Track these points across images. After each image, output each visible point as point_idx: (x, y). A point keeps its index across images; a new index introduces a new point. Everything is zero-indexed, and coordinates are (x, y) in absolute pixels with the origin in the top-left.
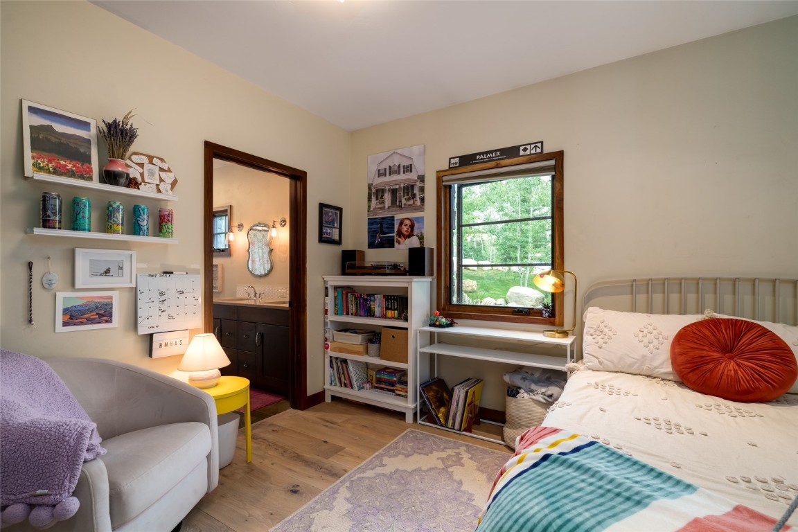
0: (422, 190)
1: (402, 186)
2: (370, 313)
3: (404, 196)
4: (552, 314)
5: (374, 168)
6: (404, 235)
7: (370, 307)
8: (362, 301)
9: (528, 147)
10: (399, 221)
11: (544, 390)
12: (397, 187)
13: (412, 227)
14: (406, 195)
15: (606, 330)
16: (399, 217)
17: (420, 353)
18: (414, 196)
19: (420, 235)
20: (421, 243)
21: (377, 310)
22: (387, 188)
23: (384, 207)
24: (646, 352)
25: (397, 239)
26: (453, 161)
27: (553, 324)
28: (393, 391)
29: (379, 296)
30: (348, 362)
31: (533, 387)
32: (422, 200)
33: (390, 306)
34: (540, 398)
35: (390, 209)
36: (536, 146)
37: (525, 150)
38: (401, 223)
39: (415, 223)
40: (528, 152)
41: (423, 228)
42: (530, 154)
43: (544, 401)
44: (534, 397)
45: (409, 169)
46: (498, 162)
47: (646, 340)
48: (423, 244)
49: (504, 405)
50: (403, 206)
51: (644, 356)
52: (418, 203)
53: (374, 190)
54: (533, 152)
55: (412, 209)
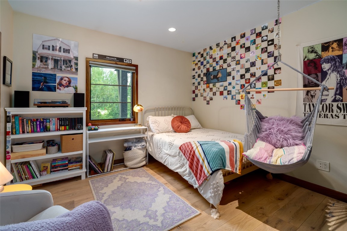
0: (76, 64)
1: (62, 59)
2: (46, 129)
3: (64, 65)
4: (134, 120)
5: (39, 43)
6: (63, 85)
7: (46, 126)
8: (38, 123)
9: (127, 60)
10: (60, 78)
11: (140, 144)
12: (59, 59)
13: (70, 82)
14: (65, 64)
15: (157, 122)
16: (59, 75)
17: (89, 144)
18: (71, 66)
19: (75, 86)
20: (75, 90)
21: (52, 127)
22: (50, 57)
23: (48, 68)
24: (167, 126)
25: (58, 87)
26: (95, 55)
27: (135, 123)
28: (67, 169)
29: (54, 119)
30: (31, 162)
31: (136, 145)
32: (77, 69)
33: (63, 124)
34: (140, 147)
35: (52, 70)
36: (129, 61)
37: (126, 61)
38: (62, 79)
39: (72, 80)
40: (127, 62)
41: (77, 83)
42: (127, 63)
43: (141, 148)
44: (138, 148)
45: (67, 51)
46: (116, 62)
47: (166, 123)
48: (77, 92)
49: (123, 156)
50: (63, 70)
51: (167, 127)
52: (74, 70)
53: (38, 56)
54: (128, 62)
55: (70, 73)
